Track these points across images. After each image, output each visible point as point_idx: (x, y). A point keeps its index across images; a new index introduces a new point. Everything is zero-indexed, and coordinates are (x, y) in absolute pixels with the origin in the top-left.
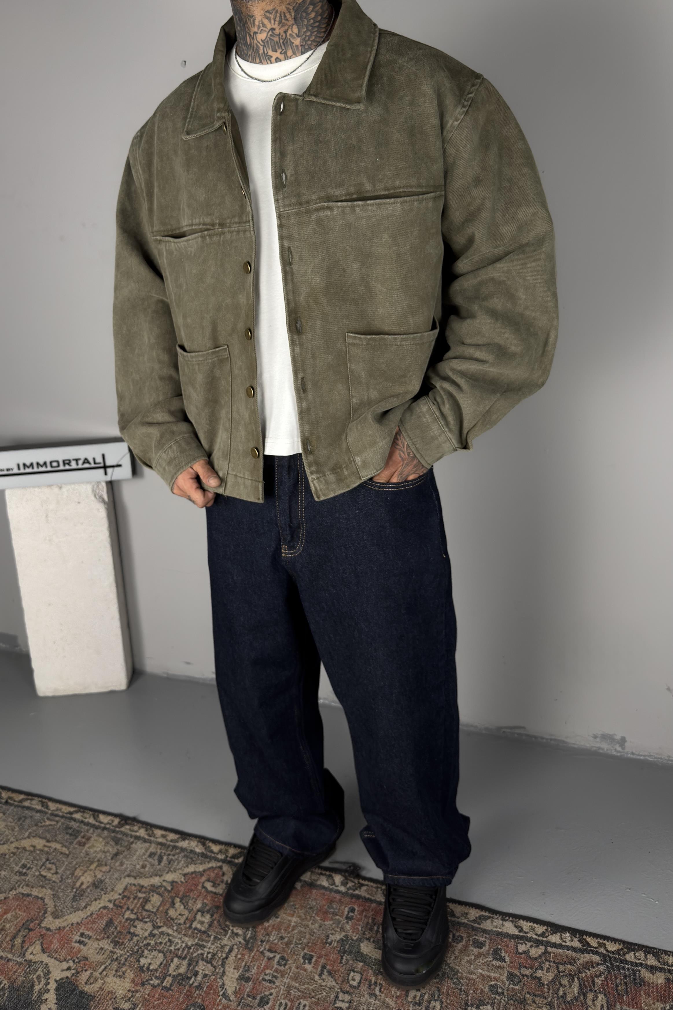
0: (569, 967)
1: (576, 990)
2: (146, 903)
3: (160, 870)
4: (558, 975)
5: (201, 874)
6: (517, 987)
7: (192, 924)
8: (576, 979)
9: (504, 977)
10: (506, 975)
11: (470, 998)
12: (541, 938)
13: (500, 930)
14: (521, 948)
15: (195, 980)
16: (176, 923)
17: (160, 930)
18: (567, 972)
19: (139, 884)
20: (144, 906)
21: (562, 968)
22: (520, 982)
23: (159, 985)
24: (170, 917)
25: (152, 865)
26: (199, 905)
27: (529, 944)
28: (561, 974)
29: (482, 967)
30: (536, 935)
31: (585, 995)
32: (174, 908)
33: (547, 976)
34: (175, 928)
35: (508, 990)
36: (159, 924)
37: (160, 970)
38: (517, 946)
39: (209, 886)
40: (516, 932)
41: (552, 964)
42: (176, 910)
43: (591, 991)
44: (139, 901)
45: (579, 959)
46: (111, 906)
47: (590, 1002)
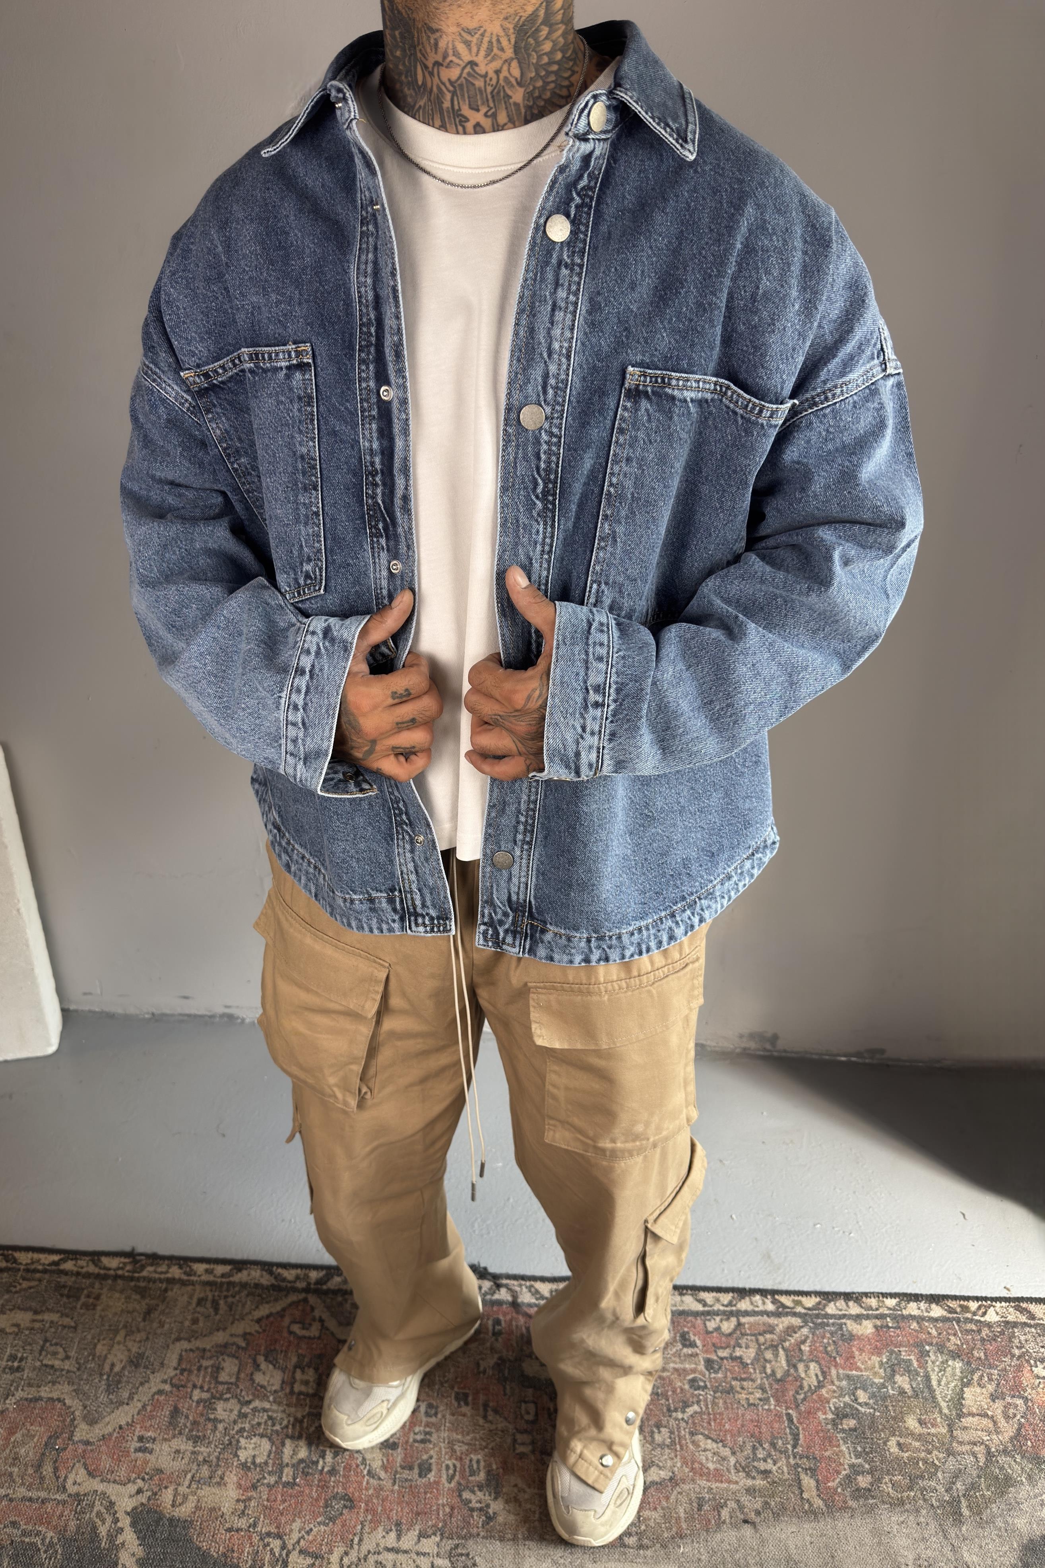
0: (768, 1336)
1: (784, 1363)
2: (218, 1372)
3: (220, 1321)
4: (759, 1348)
5: (281, 1314)
6: (720, 1375)
7: (292, 1387)
8: (780, 1350)
9: (701, 1367)
10: (702, 1363)
11: (671, 1401)
12: (728, 1309)
13: (681, 1308)
14: (711, 1325)
15: (325, 1463)
16: (270, 1392)
17: (251, 1407)
18: (768, 1343)
19: (198, 1349)
20: (217, 1377)
21: (761, 1339)
22: (720, 1368)
23: (276, 1482)
24: (258, 1385)
25: (206, 1317)
26: (294, 1360)
27: (718, 1319)
28: (763, 1347)
29: (673, 1359)
30: (723, 1305)
31: (795, 1366)
32: (260, 1370)
33: (749, 1354)
34: (271, 1398)
35: (710, 1382)
36: (247, 1399)
37: (271, 1461)
38: (705, 1324)
39: (296, 1328)
40: (700, 1308)
41: (749, 1338)
42: (264, 1373)
43: (801, 1360)
44: (206, 1372)
45: (777, 1325)
46: (167, 1387)
47: (803, 1375)
